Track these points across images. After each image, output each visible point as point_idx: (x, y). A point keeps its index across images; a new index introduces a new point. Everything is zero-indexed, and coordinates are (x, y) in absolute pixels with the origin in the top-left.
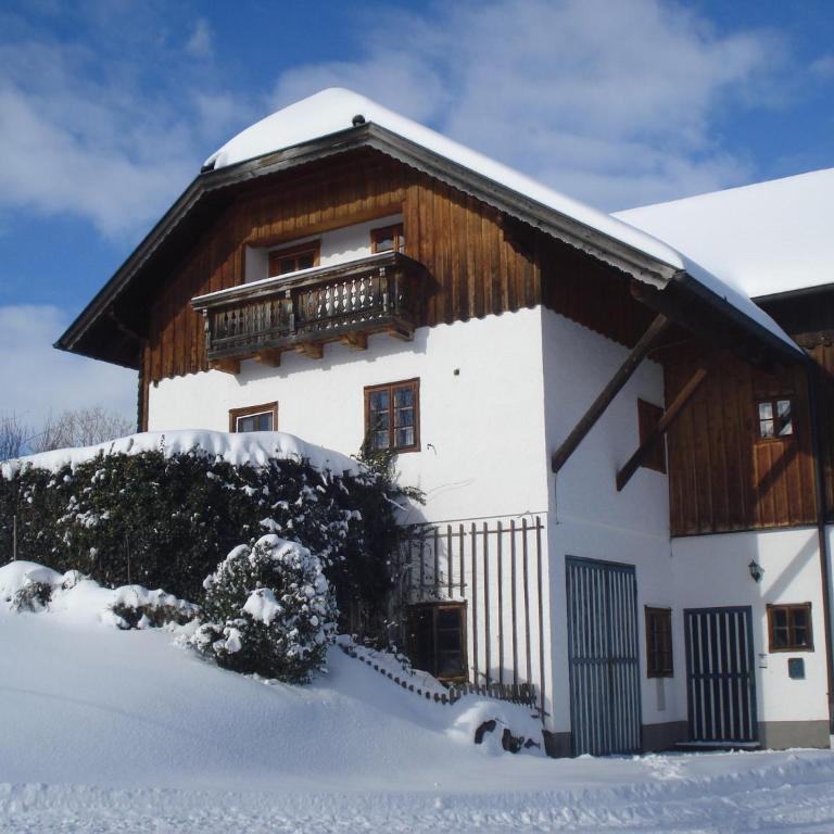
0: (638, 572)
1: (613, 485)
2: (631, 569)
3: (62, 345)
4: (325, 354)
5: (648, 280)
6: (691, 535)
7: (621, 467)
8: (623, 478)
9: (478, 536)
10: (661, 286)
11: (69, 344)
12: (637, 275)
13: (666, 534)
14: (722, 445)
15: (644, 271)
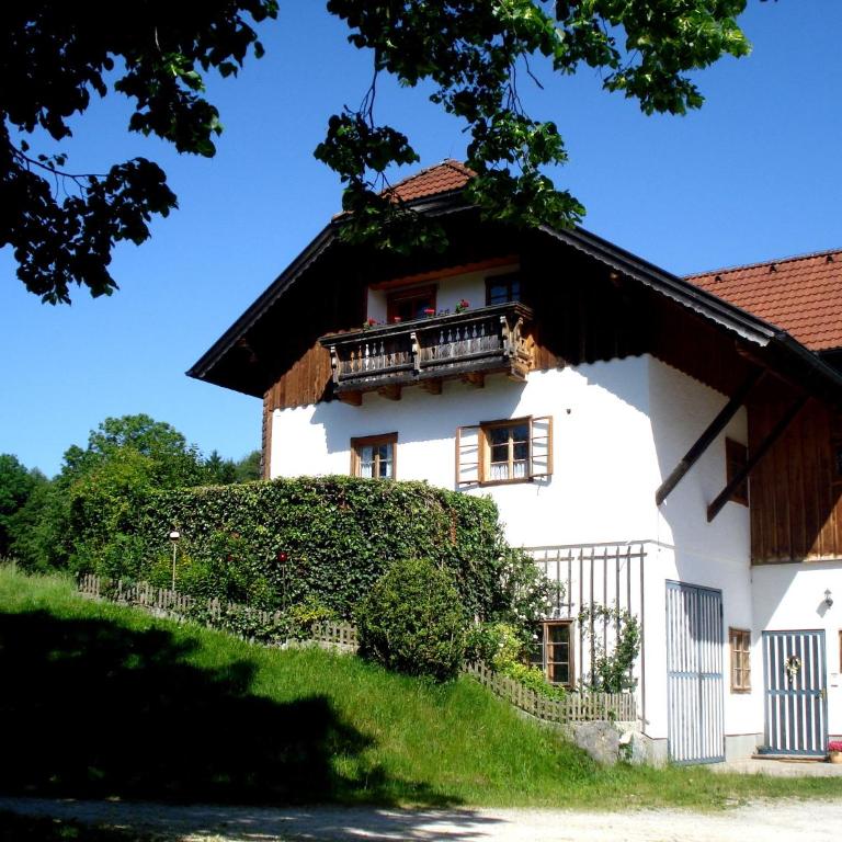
0: (724, 594)
1: (704, 517)
2: (718, 593)
3: (194, 373)
4: (444, 391)
5: (752, 338)
6: (771, 563)
7: (711, 502)
8: (713, 510)
9: (584, 562)
10: (763, 343)
11: (200, 373)
12: (743, 334)
13: (747, 561)
14: (801, 481)
15: (750, 330)
